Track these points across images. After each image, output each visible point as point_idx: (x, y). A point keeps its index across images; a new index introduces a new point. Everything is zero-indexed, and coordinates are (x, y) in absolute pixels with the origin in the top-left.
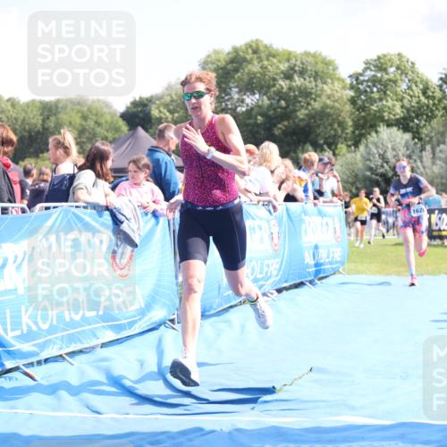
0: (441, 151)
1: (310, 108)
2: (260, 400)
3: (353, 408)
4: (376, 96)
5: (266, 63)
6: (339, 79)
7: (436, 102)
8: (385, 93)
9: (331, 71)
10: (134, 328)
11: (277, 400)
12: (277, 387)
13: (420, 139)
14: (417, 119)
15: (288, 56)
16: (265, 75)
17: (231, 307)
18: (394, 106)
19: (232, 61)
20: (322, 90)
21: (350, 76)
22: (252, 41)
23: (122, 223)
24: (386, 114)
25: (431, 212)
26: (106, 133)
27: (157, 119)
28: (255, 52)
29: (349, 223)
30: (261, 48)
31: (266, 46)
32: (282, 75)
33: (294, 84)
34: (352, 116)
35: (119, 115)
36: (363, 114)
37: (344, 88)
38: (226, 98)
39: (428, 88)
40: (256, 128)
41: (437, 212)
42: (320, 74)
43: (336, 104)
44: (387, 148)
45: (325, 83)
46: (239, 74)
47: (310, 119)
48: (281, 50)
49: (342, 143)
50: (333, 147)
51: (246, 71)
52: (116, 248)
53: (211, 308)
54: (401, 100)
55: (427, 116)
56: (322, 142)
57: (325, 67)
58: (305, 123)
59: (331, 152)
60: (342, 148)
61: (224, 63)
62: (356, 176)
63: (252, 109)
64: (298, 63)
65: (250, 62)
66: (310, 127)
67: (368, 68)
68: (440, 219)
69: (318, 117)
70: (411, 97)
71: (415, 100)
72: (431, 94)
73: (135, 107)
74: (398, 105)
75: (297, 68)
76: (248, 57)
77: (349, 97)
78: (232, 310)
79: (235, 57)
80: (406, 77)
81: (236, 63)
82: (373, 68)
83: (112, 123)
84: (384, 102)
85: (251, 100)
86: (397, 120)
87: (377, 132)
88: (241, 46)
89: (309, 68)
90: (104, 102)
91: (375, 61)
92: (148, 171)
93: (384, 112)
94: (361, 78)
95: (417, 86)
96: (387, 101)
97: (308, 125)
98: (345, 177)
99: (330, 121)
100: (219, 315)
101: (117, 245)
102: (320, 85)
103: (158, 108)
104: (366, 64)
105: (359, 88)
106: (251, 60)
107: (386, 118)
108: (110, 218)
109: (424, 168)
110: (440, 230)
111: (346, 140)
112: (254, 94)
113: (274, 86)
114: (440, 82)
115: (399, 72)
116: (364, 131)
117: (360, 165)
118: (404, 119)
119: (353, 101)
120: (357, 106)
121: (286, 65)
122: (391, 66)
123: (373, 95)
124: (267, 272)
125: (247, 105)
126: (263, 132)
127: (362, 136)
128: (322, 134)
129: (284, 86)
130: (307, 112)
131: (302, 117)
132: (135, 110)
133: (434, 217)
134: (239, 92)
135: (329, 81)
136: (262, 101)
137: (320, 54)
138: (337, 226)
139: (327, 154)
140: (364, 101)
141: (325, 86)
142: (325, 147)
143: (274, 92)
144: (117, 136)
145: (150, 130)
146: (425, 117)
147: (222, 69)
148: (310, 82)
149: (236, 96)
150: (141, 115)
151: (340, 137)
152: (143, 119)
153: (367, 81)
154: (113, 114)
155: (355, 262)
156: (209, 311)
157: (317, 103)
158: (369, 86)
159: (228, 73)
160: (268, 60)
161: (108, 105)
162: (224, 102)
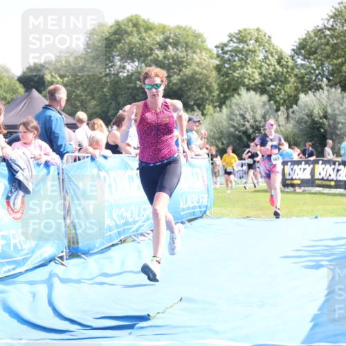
0: (293, 112)
1: (182, 74)
2: (137, 326)
3: (216, 332)
4: (238, 64)
5: (144, 35)
6: (206, 49)
7: (289, 70)
8: (246, 62)
9: (200, 43)
10: (26, 264)
11: (151, 326)
12: (152, 315)
13: (276, 102)
14: (273, 84)
15: (163, 29)
16: (143, 46)
17: (113, 245)
18: (253, 73)
19: (115, 33)
20: (193, 59)
21: (217, 47)
22: (131, 16)
23: (17, 172)
24: (246, 80)
25: (284, 163)
26: (5, 94)
27: (49, 82)
28: (135, 25)
29: (215, 173)
30: (141, 22)
31: (144, 21)
32: (158, 46)
33: (168, 53)
34: (218, 81)
35: (16, 78)
36: (227, 79)
37: (211, 57)
38: (110, 65)
39: (282, 59)
40: (135, 91)
41: (289, 163)
42: (190, 45)
43: (204, 71)
44: (247, 109)
45: (194, 52)
46: (121, 45)
47: (182, 83)
48: (156, 24)
49: (209, 105)
50: (201, 108)
51: (127, 41)
52: (10, 195)
53: (95, 246)
54: (260, 68)
55: (282, 82)
56: (192, 103)
57: (195, 39)
58: (177, 87)
59: (200, 112)
60: (209, 108)
61: (108, 35)
62: (222, 132)
63: (132, 74)
64: (172, 35)
65: (130, 34)
66: (182, 91)
67: (231, 40)
68: (292, 169)
69: (188, 82)
70: (268, 65)
71: (271, 68)
72: (285, 63)
73: (30, 72)
74: (257, 72)
75: (171, 40)
76: (129, 30)
77: (215, 65)
78: (113, 248)
79: (118, 29)
80: (264, 49)
81: (118, 34)
82: (235, 41)
83: (10, 85)
84: (245, 70)
85: (131, 67)
86: (255, 85)
87: (239, 94)
88: (123, 20)
89: (181, 40)
90: (3, 68)
91: (237, 34)
92: (36, 132)
93: (245, 78)
94: (226, 49)
95: (272, 56)
96: (247, 69)
97: (180, 89)
98: (212, 133)
99: (199, 85)
100: (102, 253)
101: (11, 192)
102: (191, 55)
103: (50, 72)
104: (229, 37)
105: (223, 57)
106: (132, 32)
107: (247, 83)
108: (6, 168)
109: (279, 126)
110: (292, 179)
111: (212, 101)
112: (133, 61)
113: (151, 54)
114: (293, 53)
115: (258, 44)
116: (228, 94)
117: (225, 123)
118: (262, 84)
119: (218, 69)
120: (222, 73)
121: (162, 37)
122: (251, 39)
123: (235, 63)
124: (143, 216)
125: (128, 71)
126: (141, 95)
127: (226, 98)
128: (193, 96)
129: (159, 55)
130: (179, 77)
131: (175, 81)
132: (30, 74)
133: (288, 168)
134: (121, 60)
135: (198, 51)
136: (141, 68)
137: (190, 28)
138: (205, 175)
139: (196, 113)
140: (227, 68)
141: (194, 55)
142: (195, 107)
143: (151, 60)
144: (14, 96)
145: (44, 92)
146: (280, 83)
147: (106, 39)
148: (182, 52)
149: (118, 63)
150: (36, 79)
151: (207, 99)
152: (37, 82)
153: (231, 51)
154: (11, 78)
155: (221, 207)
156: (92, 250)
157: (187, 70)
158: (232, 56)
159: (112, 43)
160: (146, 32)
161: (7, 70)
162: (108, 68)
